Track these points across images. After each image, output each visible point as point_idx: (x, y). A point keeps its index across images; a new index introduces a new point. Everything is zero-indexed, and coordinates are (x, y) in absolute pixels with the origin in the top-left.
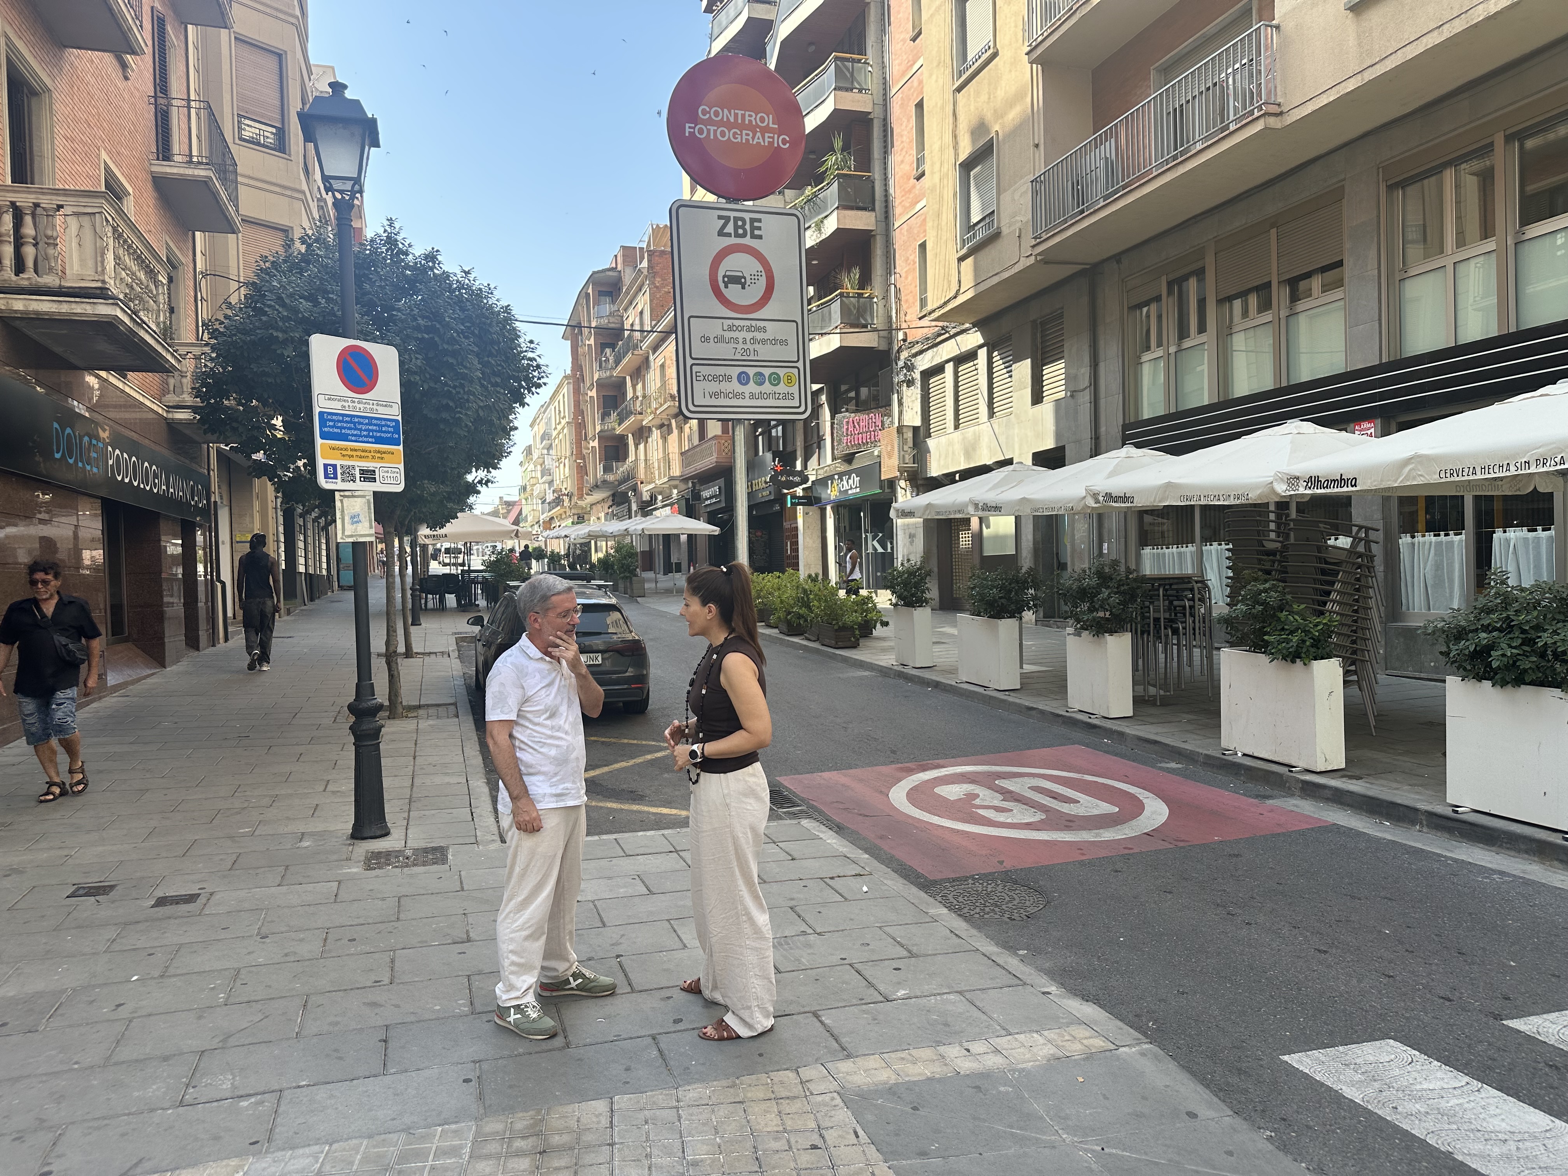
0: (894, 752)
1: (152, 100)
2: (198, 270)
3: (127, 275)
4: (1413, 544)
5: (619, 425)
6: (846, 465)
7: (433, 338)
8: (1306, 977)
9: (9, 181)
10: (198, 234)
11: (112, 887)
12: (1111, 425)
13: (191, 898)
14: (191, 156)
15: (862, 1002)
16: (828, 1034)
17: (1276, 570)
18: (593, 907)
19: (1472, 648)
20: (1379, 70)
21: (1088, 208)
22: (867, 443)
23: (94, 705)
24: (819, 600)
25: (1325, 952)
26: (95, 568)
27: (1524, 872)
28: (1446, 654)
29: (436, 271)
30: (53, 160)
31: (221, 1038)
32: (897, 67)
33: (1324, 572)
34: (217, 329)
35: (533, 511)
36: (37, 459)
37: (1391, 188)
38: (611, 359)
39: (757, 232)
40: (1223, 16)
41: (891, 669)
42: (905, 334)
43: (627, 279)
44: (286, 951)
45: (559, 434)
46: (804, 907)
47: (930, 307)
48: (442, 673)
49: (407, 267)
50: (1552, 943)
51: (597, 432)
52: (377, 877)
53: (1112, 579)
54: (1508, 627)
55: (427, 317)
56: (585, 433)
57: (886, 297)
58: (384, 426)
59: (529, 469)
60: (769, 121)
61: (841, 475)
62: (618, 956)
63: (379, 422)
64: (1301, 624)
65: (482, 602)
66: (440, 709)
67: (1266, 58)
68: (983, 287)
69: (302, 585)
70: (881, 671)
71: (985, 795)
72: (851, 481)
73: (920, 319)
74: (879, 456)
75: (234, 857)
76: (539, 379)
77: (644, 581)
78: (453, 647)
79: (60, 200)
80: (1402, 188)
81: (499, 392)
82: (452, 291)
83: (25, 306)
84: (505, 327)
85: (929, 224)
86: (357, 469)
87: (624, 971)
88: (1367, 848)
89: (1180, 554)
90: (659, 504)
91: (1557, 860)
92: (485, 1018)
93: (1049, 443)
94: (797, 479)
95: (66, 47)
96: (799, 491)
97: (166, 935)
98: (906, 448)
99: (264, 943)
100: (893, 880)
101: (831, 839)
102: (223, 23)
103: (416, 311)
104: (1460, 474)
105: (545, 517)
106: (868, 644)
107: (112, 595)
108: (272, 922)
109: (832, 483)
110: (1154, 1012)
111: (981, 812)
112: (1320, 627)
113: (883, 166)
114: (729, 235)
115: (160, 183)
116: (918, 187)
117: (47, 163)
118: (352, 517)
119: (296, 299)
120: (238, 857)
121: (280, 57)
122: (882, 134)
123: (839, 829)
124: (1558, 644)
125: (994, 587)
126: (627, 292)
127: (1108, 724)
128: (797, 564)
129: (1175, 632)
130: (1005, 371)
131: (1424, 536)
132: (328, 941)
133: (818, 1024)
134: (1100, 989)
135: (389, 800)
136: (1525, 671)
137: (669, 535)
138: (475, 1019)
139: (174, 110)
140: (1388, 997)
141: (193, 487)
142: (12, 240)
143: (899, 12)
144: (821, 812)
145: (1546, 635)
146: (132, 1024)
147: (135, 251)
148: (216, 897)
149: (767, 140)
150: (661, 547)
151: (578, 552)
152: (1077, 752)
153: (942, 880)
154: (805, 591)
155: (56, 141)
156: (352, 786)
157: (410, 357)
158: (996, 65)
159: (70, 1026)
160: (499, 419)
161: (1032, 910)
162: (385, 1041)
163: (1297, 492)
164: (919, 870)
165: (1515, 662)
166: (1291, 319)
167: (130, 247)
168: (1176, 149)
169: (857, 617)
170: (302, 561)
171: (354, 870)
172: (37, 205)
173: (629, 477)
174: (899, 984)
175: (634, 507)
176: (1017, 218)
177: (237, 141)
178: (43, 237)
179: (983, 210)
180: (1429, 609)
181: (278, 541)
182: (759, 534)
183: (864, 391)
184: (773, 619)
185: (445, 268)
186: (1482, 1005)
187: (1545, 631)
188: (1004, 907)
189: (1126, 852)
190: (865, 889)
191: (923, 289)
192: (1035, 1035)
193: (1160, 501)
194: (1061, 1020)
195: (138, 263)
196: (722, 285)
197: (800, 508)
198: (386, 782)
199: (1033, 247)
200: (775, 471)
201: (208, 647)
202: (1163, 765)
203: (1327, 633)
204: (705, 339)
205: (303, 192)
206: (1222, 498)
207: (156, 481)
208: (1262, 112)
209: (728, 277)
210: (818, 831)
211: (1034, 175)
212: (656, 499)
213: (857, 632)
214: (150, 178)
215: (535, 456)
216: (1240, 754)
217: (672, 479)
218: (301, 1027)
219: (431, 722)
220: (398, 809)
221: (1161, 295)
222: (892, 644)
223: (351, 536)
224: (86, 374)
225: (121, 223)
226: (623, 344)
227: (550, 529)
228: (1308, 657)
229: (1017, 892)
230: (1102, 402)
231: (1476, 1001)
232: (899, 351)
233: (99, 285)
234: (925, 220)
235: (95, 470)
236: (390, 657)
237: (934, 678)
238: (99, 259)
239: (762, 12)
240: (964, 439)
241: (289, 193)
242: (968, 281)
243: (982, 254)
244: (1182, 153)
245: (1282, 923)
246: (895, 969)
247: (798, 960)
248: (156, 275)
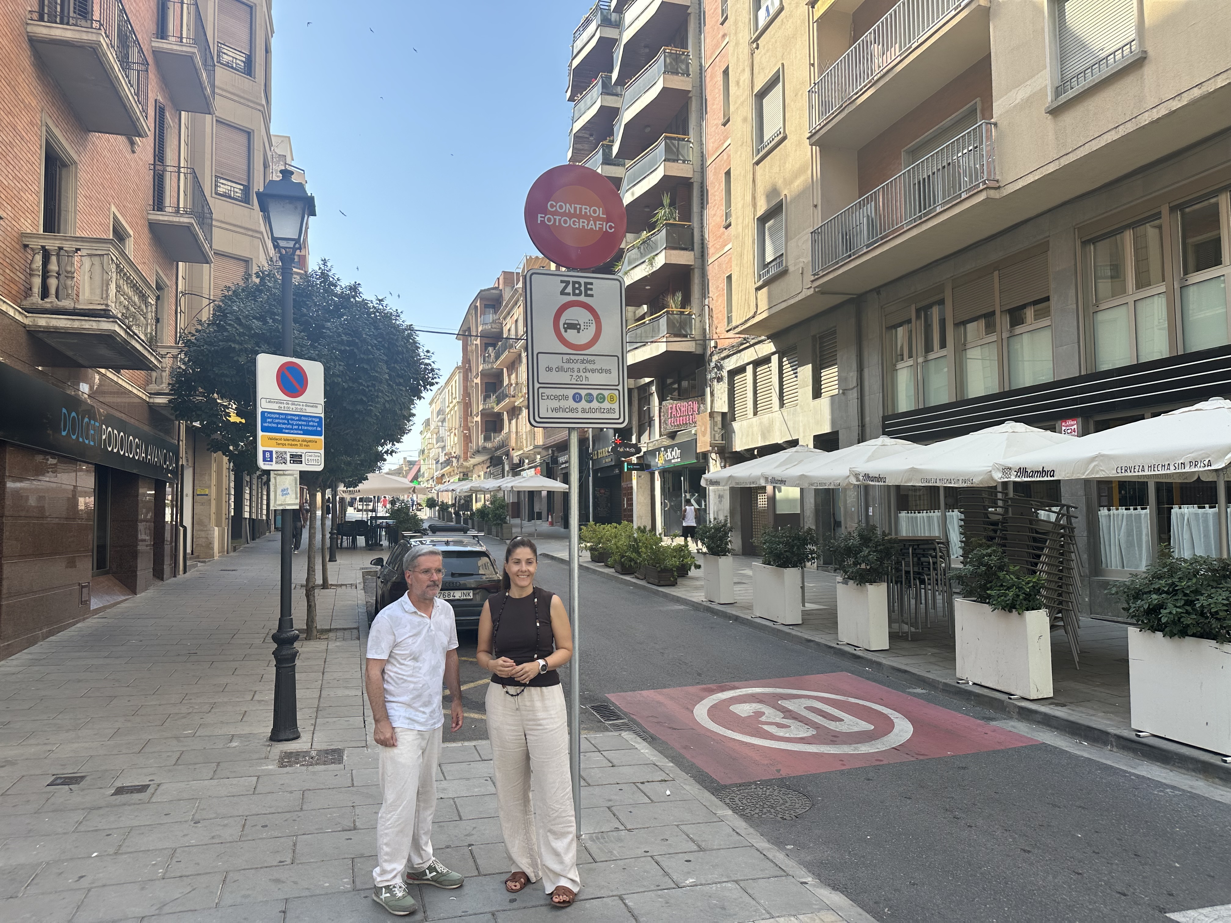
0: (699, 675)
1: (152, 167)
2: (179, 290)
3: (125, 299)
4: (1109, 516)
5: (497, 405)
6: (671, 440)
7: (353, 350)
8: (1012, 873)
9: (41, 231)
10: (180, 264)
11: (83, 778)
12: (874, 417)
13: (143, 788)
14: (178, 207)
15: (659, 888)
16: (629, 914)
17: (999, 537)
18: (452, 803)
19: (1146, 607)
20: (1072, 158)
21: (854, 254)
22: (686, 424)
23: (79, 625)
24: (646, 547)
25: (1029, 852)
26: (87, 511)
27: (1191, 787)
28: (1127, 610)
29: (357, 299)
30: (75, 213)
31: (159, 906)
32: (712, 145)
33: (1035, 540)
34: (190, 340)
35: (429, 469)
36: (48, 432)
37: (1085, 243)
38: (493, 355)
39: (589, 292)
40: (956, 114)
41: (701, 604)
42: (716, 343)
43: (507, 295)
44: (213, 835)
45: (451, 410)
46: (618, 807)
47: (734, 324)
48: (350, 602)
49: (336, 295)
50: (1210, 848)
51: (480, 410)
52: (287, 773)
53: (871, 540)
54: (1173, 591)
55: (349, 334)
56: (471, 411)
57: (701, 315)
58: (310, 421)
59: (427, 437)
60: (600, 212)
61: (666, 448)
62: (470, 845)
63: (306, 419)
64: (1015, 582)
65: (385, 543)
66: (346, 632)
67: (987, 146)
68: (774, 310)
69: (246, 528)
70: (693, 606)
71: (770, 714)
72: (674, 453)
73: (727, 331)
74: (695, 434)
75: (178, 754)
76: (433, 379)
77: (512, 526)
78: (360, 580)
79: (78, 245)
80: (1093, 243)
81: (401, 390)
82: (369, 314)
83: (47, 322)
84: (408, 341)
85: (734, 263)
86: (288, 454)
87: (473, 857)
88: (1068, 764)
89: (929, 517)
90: (526, 466)
91: (1218, 778)
92: (363, 894)
93: (826, 429)
94: (633, 450)
95: (90, 131)
96: (634, 459)
97: (121, 819)
98: (716, 429)
99: (196, 827)
100: (689, 785)
101: (645, 750)
102: (207, 109)
103: (341, 330)
104: (1132, 471)
105: (437, 474)
106: (684, 582)
107: (99, 538)
108: (204, 809)
109: (659, 454)
110: (890, 900)
111: (766, 727)
112: (1031, 585)
113: (700, 218)
114: (569, 294)
115: (154, 228)
116: (726, 234)
117: (71, 216)
118: (282, 491)
119: (250, 320)
120: (181, 754)
121: (249, 134)
122: (700, 194)
123: (651, 740)
124: (1212, 606)
125: (781, 543)
126: (506, 306)
127: (869, 656)
128: (632, 516)
129: (922, 582)
130: (792, 372)
131: (1117, 509)
132: (246, 827)
133: (623, 906)
134: (850, 879)
135: (301, 709)
136: (1188, 626)
137: (533, 491)
138: (355, 895)
139: (168, 175)
140: (1076, 891)
141: (165, 455)
142: (41, 274)
143: (713, 104)
144: (638, 725)
145: (1202, 598)
146: (91, 893)
147: (132, 281)
148: (162, 787)
149: (598, 226)
150: (527, 499)
151: (462, 501)
152: (844, 678)
153: (731, 785)
154: (635, 540)
155: (78, 200)
156: (273, 696)
157: (335, 364)
158: (785, 146)
159: (43, 894)
160: (401, 410)
161: (799, 811)
162: (284, 912)
163: (1009, 479)
164: (713, 776)
165: (1179, 619)
166: (1012, 339)
167: (128, 278)
168: (920, 211)
169: (676, 562)
170: (247, 509)
171: (270, 767)
172: (61, 248)
173: (503, 445)
174: (688, 874)
175: (507, 468)
176: (801, 260)
177: (214, 195)
178: (64, 273)
179: (775, 253)
180: (1123, 567)
181: (229, 494)
182: (602, 491)
183: (685, 384)
184: (610, 561)
185: (364, 297)
186: (1150, 899)
187: (1202, 595)
188: (778, 808)
189: (878, 763)
190: (668, 793)
191: (730, 311)
192: (792, 919)
193: (906, 482)
194: (814, 907)
195: (134, 291)
196: (562, 330)
197: (634, 473)
198: (299, 694)
199: (812, 281)
200: (616, 444)
201: (170, 578)
202: (911, 690)
203: (1036, 589)
204: (549, 369)
205: (262, 233)
206: (953, 482)
207: (138, 450)
208: (985, 186)
209: (567, 324)
210: (635, 742)
211: (813, 228)
212: (524, 462)
213: (675, 574)
214: (147, 224)
215: (432, 427)
216: (971, 683)
217: (536, 447)
218: (220, 898)
219: (338, 644)
220: (307, 717)
221: (911, 319)
222: (702, 583)
223: (281, 505)
224: (90, 370)
225: (123, 262)
226: (502, 344)
227: (441, 483)
228: (1021, 608)
229: (790, 796)
230: (867, 398)
231: (1146, 896)
232: (712, 354)
233: (104, 307)
234: (731, 258)
235: (92, 443)
236: (309, 590)
237: (734, 613)
238: (105, 288)
239: (611, 102)
240: (761, 423)
241: (250, 233)
242: (763, 305)
243: (774, 286)
244: (925, 215)
245: (997, 827)
246: (687, 861)
247: (611, 852)
248: (147, 298)
